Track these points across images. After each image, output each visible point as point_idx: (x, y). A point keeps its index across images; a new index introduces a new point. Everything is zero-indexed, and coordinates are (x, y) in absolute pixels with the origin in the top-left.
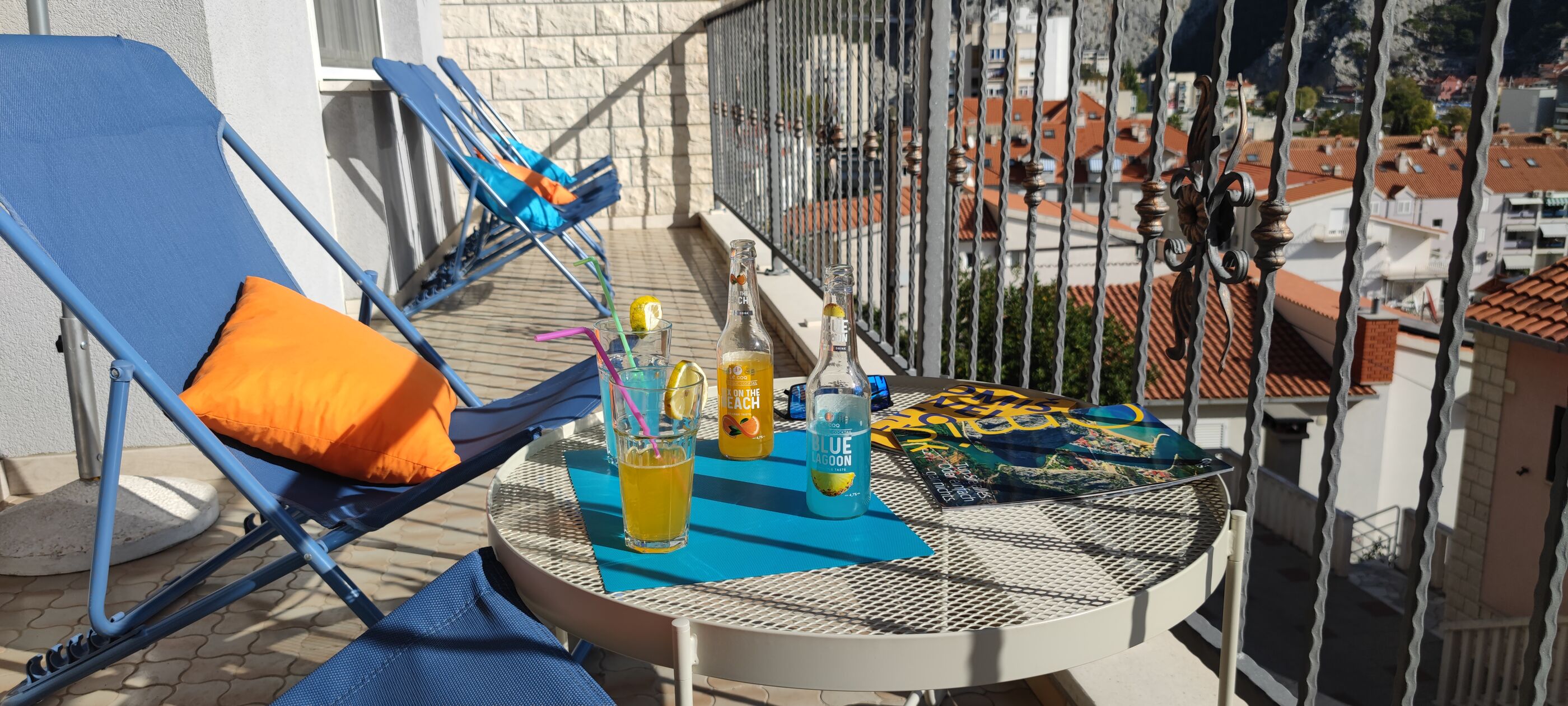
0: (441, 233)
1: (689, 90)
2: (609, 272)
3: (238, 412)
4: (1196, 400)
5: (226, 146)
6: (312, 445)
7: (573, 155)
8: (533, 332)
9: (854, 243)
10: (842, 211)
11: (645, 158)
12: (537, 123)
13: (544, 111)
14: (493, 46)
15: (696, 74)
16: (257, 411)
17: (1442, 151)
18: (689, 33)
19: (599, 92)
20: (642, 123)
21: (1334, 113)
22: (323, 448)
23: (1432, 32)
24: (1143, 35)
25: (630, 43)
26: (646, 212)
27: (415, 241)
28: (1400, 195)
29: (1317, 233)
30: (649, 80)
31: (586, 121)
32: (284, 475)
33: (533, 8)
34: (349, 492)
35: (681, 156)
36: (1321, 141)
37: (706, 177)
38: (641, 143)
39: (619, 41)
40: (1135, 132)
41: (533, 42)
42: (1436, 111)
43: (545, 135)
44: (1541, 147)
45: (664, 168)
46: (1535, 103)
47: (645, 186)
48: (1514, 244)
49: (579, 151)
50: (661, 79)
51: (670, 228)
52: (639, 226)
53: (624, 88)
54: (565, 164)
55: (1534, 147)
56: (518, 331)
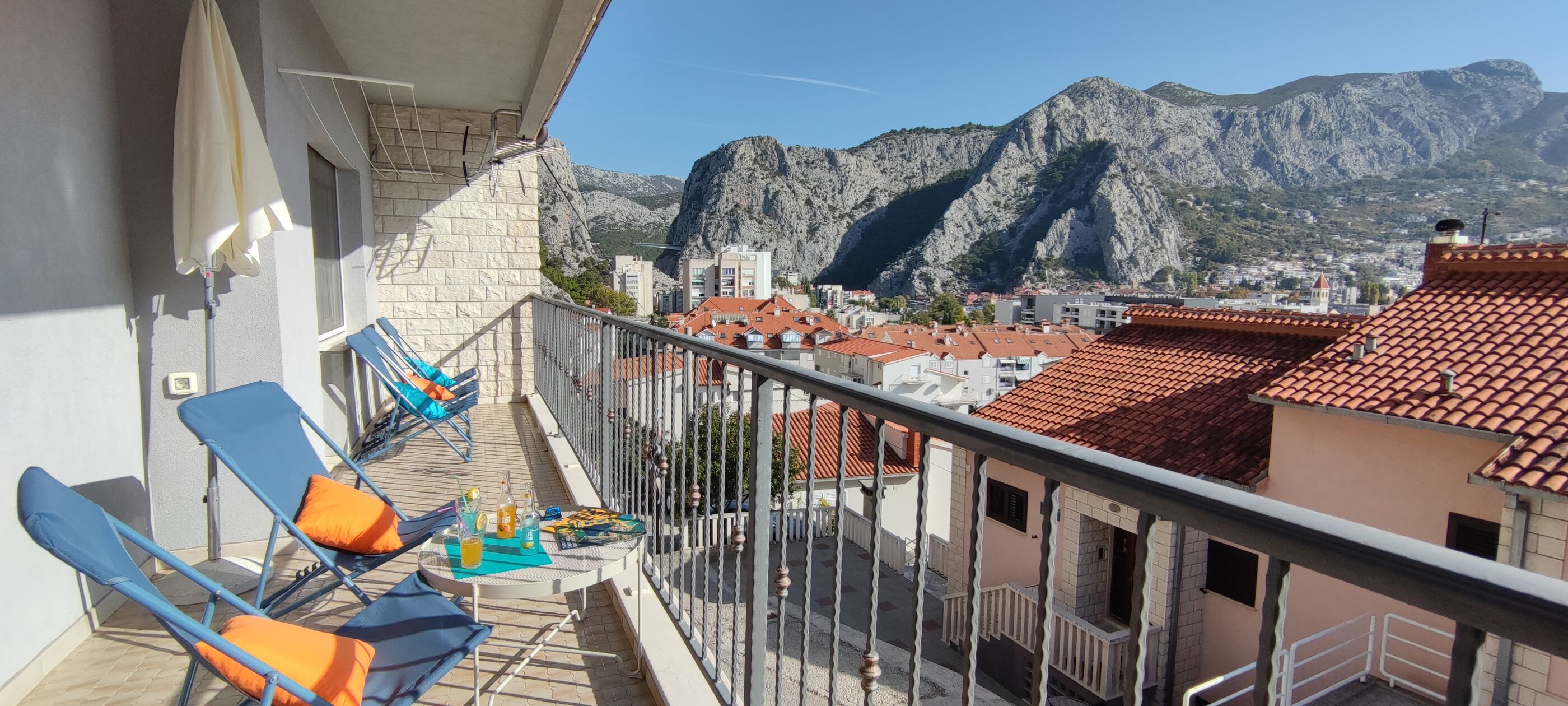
0: (373, 412)
1: (522, 330)
2: (472, 434)
3: (317, 531)
4: (843, 479)
5: (303, 423)
6: (344, 541)
7: (455, 364)
8: (428, 472)
9: (643, 386)
10: (636, 363)
11: (497, 366)
12: (433, 347)
13: (438, 342)
14: (409, 307)
15: (527, 323)
16: (324, 530)
17: (966, 334)
18: (523, 302)
19: (470, 332)
20: (495, 348)
21: (915, 310)
22: (348, 543)
23: (961, 268)
24: (813, 263)
25: (489, 306)
26: (497, 395)
27: (360, 422)
28: (946, 358)
29: (904, 379)
30: (500, 325)
31: (463, 346)
32: (334, 553)
33: (433, 288)
34: (359, 557)
35: (517, 365)
36: (907, 327)
37: (531, 376)
38: (495, 358)
39: (483, 306)
40: (807, 320)
41: (433, 305)
42: (965, 311)
43: (438, 354)
44: (1013, 333)
45: (507, 371)
46: (1011, 309)
47: (496, 381)
48: (1003, 384)
49: (459, 362)
50: (507, 325)
51: (510, 403)
52: (492, 402)
53: (485, 329)
54: (449, 372)
55: (1010, 333)
56: (421, 471)
